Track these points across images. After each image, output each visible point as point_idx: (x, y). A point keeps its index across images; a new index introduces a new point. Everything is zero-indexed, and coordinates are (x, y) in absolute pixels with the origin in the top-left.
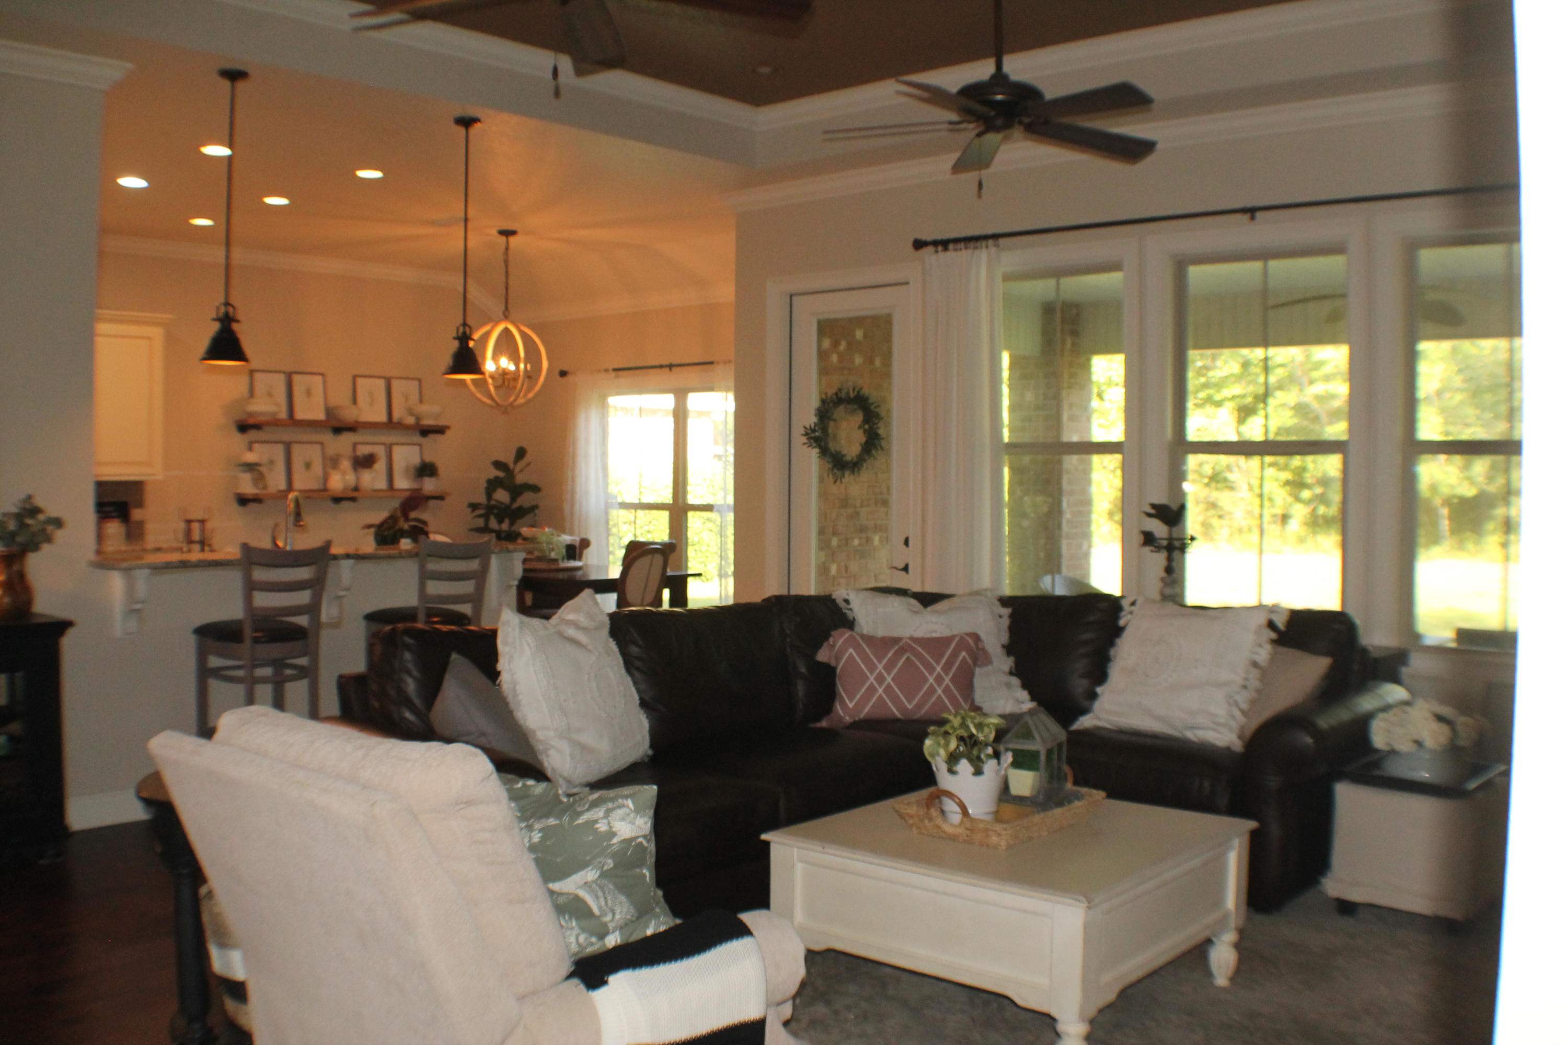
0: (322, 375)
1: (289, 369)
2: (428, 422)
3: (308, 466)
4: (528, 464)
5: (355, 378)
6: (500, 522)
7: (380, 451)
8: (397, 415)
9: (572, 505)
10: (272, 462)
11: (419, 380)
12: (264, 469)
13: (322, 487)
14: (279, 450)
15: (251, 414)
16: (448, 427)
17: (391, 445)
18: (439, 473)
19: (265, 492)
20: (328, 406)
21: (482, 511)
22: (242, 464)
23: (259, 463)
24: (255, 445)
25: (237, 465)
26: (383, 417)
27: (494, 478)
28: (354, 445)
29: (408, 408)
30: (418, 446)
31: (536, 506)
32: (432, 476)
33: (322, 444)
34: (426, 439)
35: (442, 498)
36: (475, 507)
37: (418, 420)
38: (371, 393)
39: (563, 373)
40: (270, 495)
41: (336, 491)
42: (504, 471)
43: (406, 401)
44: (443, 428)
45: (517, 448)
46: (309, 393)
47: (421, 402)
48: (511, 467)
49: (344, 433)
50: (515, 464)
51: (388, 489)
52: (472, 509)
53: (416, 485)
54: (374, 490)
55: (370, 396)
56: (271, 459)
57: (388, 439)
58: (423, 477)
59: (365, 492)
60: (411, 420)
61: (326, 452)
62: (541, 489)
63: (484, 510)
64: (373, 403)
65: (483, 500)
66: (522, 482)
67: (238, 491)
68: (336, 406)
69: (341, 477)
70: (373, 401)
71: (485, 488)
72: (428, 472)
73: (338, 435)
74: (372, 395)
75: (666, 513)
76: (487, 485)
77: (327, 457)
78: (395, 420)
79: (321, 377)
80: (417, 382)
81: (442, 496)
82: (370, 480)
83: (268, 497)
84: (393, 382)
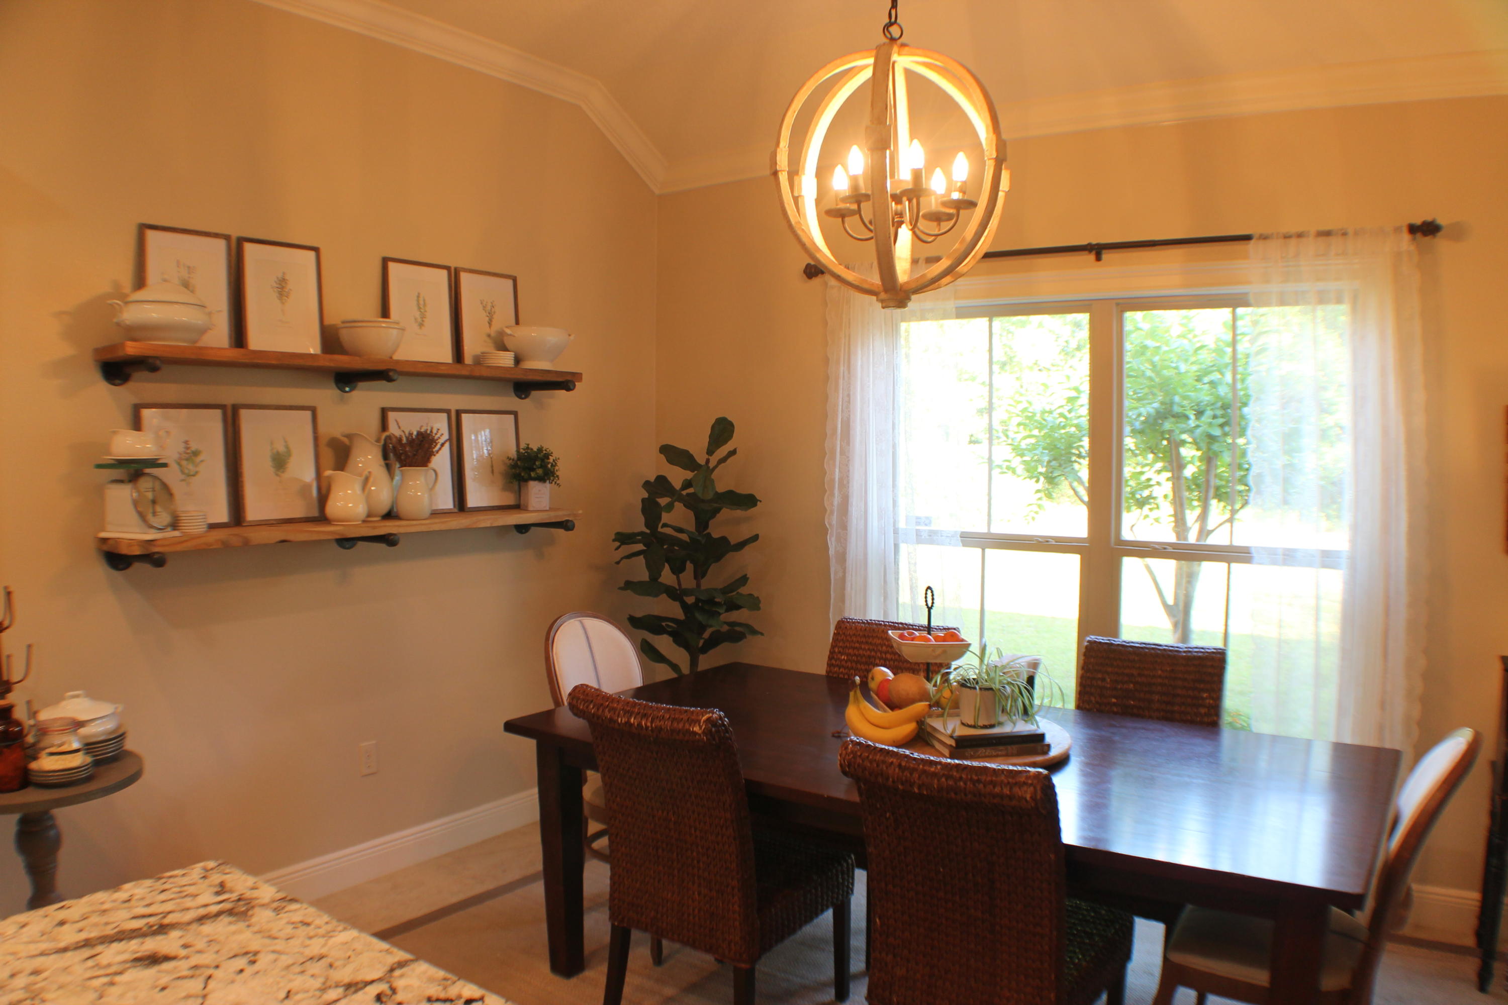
0: (316, 250)
1: (235, 233)
2: (539, 364)
3: (280, 462)
4: (733, 453)
5: (385, 261)
6: (678, 570)
7: (440, 426)
8: (472, 346)
9: (843, 540)
10: (191, 455)
11: (515, 280)
12: (170, 475)
13: (315, 513)
14: (213, 422)
15: (134, 332)
16: (577, 376)
17: (459, 413)
18: (558, 473)
19: (177, 533)
20: (327, 322)
21: (640, 547)
22: (113, 462)
23: (157, 459)
24: (146, 413)
25: (100, 466)
26: (443, 354)
27: (662, 481)
28: (384, 412)
29: (493, 334)
30: (512, 417)
31: (755, 538)
32: (541, 479)
33: (313, 410)
34: (527, 400)
35: (566, 525)
36: (623, 539)
37: (518, 360)
38: (418, 297)
39: (813, 270)
40: (186, 541)
41: (347, 521)
42: (685, 467)
43: (487, 319)
44: (569, 378)
45: (713, 421)
46: (283, 288)
47: (517, 323)
48: (701, 459)
49: (361, 384)
50: (710, 452)
51: (456, 510)
52: (617, 544)
53: (509, 499)
54: (432, 514)
55: (418, 305)
56: (188, 448)
57: (454, 401)
58: (526, 480)
59: (413, 520)
60: (506, 360)
61: (322, 429)
62: (758, 502)
63: (645, 545)
64: (423, 321)
65: (639, 525)
66: (721, 488)
67: (103, 535)
68: (343, 322)
69: (358, 487)
70: (423, 317)
71: (643, 500)
72: (533, 470)
73: (347, 389)
74: (421, 302)
75: (1073, 561)
76: (646, 495)
77: (323, 442)
78: (468, 359)
79: (312, 254)
80: (510, 283)
81: (567, 521)
82: (419, 494)
83: (179, 548)
84: (464, 277)
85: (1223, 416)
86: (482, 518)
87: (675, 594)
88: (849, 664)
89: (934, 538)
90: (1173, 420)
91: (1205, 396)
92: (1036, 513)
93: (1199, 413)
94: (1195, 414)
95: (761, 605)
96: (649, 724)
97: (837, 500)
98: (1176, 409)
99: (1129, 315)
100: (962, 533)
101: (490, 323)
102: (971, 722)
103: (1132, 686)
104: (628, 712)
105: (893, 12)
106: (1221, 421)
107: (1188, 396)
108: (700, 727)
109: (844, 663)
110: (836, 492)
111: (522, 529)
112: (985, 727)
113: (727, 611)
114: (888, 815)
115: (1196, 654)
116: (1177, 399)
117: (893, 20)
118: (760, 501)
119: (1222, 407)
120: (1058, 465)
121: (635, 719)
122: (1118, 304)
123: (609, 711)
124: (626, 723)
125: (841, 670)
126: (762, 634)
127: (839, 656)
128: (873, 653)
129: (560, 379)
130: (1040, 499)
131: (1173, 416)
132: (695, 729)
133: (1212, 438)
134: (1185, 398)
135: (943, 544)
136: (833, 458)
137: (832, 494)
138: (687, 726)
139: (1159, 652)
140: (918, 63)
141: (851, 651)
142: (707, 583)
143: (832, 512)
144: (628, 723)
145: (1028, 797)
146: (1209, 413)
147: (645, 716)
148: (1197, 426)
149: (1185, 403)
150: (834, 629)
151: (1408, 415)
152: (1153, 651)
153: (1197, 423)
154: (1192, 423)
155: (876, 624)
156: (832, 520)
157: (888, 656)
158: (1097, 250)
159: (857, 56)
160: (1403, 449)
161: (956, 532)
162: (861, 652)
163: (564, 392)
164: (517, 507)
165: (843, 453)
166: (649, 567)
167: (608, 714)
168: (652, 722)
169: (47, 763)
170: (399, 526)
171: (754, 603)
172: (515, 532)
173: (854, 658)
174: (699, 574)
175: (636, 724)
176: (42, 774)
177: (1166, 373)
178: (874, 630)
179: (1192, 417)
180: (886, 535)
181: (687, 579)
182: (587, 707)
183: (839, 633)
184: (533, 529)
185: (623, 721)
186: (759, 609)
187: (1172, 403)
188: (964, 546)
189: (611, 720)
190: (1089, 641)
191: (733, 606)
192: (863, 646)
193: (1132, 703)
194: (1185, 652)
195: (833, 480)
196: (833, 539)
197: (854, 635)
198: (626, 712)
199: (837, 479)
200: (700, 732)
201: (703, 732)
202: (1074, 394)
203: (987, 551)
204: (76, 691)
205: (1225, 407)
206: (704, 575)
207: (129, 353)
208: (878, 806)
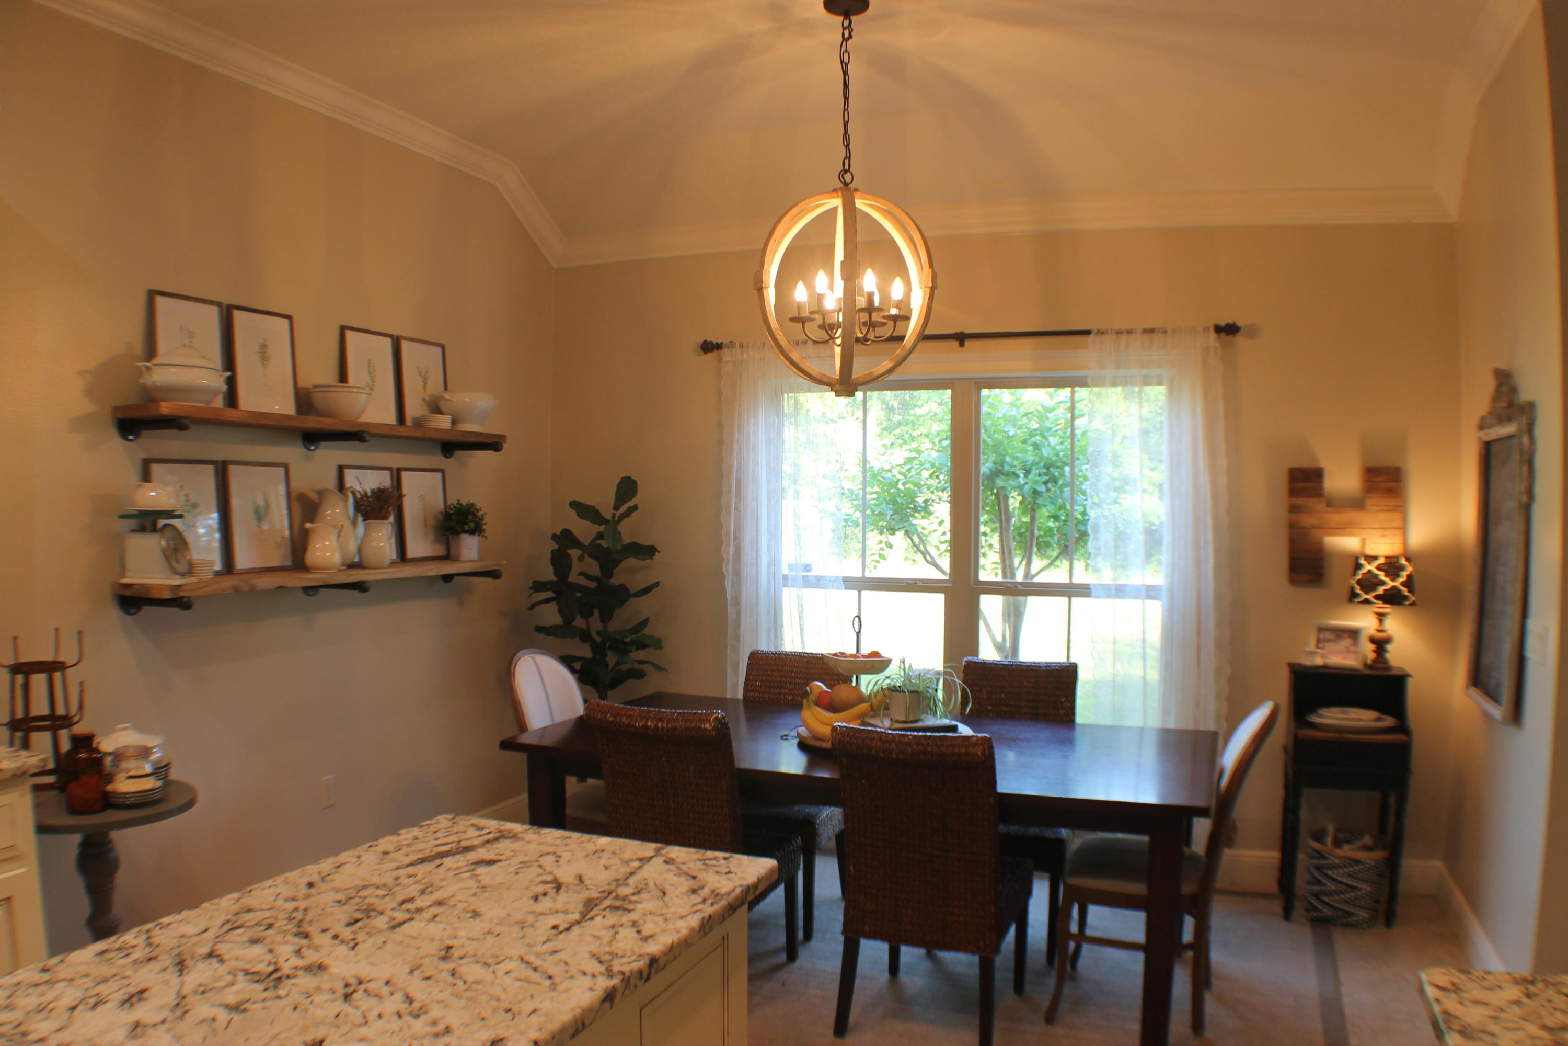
0: (289, 317)
1: (225, 297)
3: (261, 515)
4: (635, 508)
5: (343, 329)
6: (587, 616)
7: (387, 483)
8: (413, 409)
9: (737, 586)
10: (192, 508)
11: (443, 347)
13: (294, 562)
14: (207, 478)
16: (502, 438)
17: (400, 471)
18: (484, 527)
19: (193, 580)
20: (301, 384)
21: (550, 594)
22: (136, 513)
23: (174, 511)
24: (156, 468)
25: (123, 517)
26: (388, 416)
27: (566, 533)
28: (341, 470)
29: (427, 398)
30: (440, 474)
31: (657, 584)
32: (472, 532)
33: (286, 467)
34: (451, 459)
35: (493, 574)
36: (538, 586)
37: (454, 422)
38: (369, 363)
39: (709, 346)
40: (202, 588)
41: (328, 570)
42: (593, 522)
43: (422, 384)
44: (496, 440)
45: (618, 480)
46: (264, 353)
47: (446, 388)
48: (607, 514)
49: (323, 444)
50: (616, 508)
51: (399, 560)
52: (532, 591)
53: (440, 551)
54: (391, 563)
55: (369, 371)
56: (188, 501)
57: (396, 460)
58: (457, 533)
59: (376, 569)
60: (443, 422)
61: (294, 485)
62: (657, 553)
63: (554, 592)
64: (373, 385)
65: (548, 574)
66: (627, 539)
67: (125, 581)
68: (315, 387)
69: (333, 537)
70: (373, 381)
71: (553, 552)
72: (465, 523)
73: (312, 448)
74: (372, 368)
75: (939, 599)
76: (556, 547)
77: (293, 496)
78: (409, 422)
79: (285, 322)
80: (439, 350)
81: (495, 570)
82: (381, 544)
83: (200, 592)
84: (405, 345)
85: (1045, 474)
86: (430, 567)
87: (585, 636)
88: (763, 689)
89: (819, 582)
90: (1002, 477)
91: (1030, 457)
92: (877, 562)
93: (1027, 472)
94: (1024, 473)
95: (662, 645)
96: (665, 725)
97: (732, 549)
98: (1006, 468)
99: (985, 392)
100: (844, 578)
101: (425, 387)
102: (903, 718)
103: (1003, 696)
104: (645, 717)
105: (847, 161)
106: (1045, 478)
107: (1017, 456)
108: (711, 725)
109: (758, 688)
110: (732, 543)
111: (447, 578)
112: (912, 722)
113: (637, 649)
114: (864, 781)
115: (1054, 668)
116: (1008, 459)
117: (847, 167)
118: (659, 552)
119: (1044, 466)
120: (900, 518)
121: (651, 722)
122: (976, 383)
123: (627, 718)
124: (643, 726)
125: (756, 694)
126: (667, 671)
127: (754, 682)
128: (784, 679)
129: (490, 441)
130: (882, 549)
131: (1003, 474)
132: (706, 726)
133: (1036, 493)
134: (1016, 458)
135: (827, 588)
136: (729, 512)
137: (728, 545)
138: (699, 725)
139: (1024, 668)
140: (865, 204)
141: (764, 678)
142: (614, 625)
143: (728, 561)
144: (645, 726)
145: (979, 753)
146: (1035, 471)
147: (660, 719)
148: (1026, 483)
149: (1016, 463)
150: (747, 660)
151: (1214, 476)
152: (1019, 667)
153: (1026, 481)
154: (1022, 480)
155: (784, 654)
156: (728, 568)
157: (797, 680)
158: (961, 338)
159: (821, 197)
160: (1209, 503)
161: (838, 577)
162: (773, 678)
163: (492, 452)
164: (447, 557)
165: (737, 509)
166: (561, 611)
167: (626, 721)
168: (667, 724)
169: (123, 785)
170: (368, 574)
171: (658, 644)
172: (441, 581)
173: (768, 684)
174: (606, 617)
175: (653, 727)
176: (121, 796)
177: (998, 436)
178: (783, 659)
179: (1022, 475)
180: (776, 580)
181: (595, 623)
182: (605, 716)
183: (752, 663)
184: (456, 578)
185: (641, 725)
186: (661, 648)
187: (1002, 463)
188: (846, 588)
189: (629, 725)
190: (966, 661)
191: (641, 646)
192: (774, 674)
193: (1005, 709)
194: (1045, 666)
195: (729, 532)
196: (730, 584)
197: (766, 664)
198: (642, 718)
199: (732, 531)
200: (710, 728)
201: (713, 728)
202: (914, 454)
203: (863, 592)
204: (125, 724)
205: (1048, 467)
206: (610, 618)
207: (164, 413)
208: (856, 775)
